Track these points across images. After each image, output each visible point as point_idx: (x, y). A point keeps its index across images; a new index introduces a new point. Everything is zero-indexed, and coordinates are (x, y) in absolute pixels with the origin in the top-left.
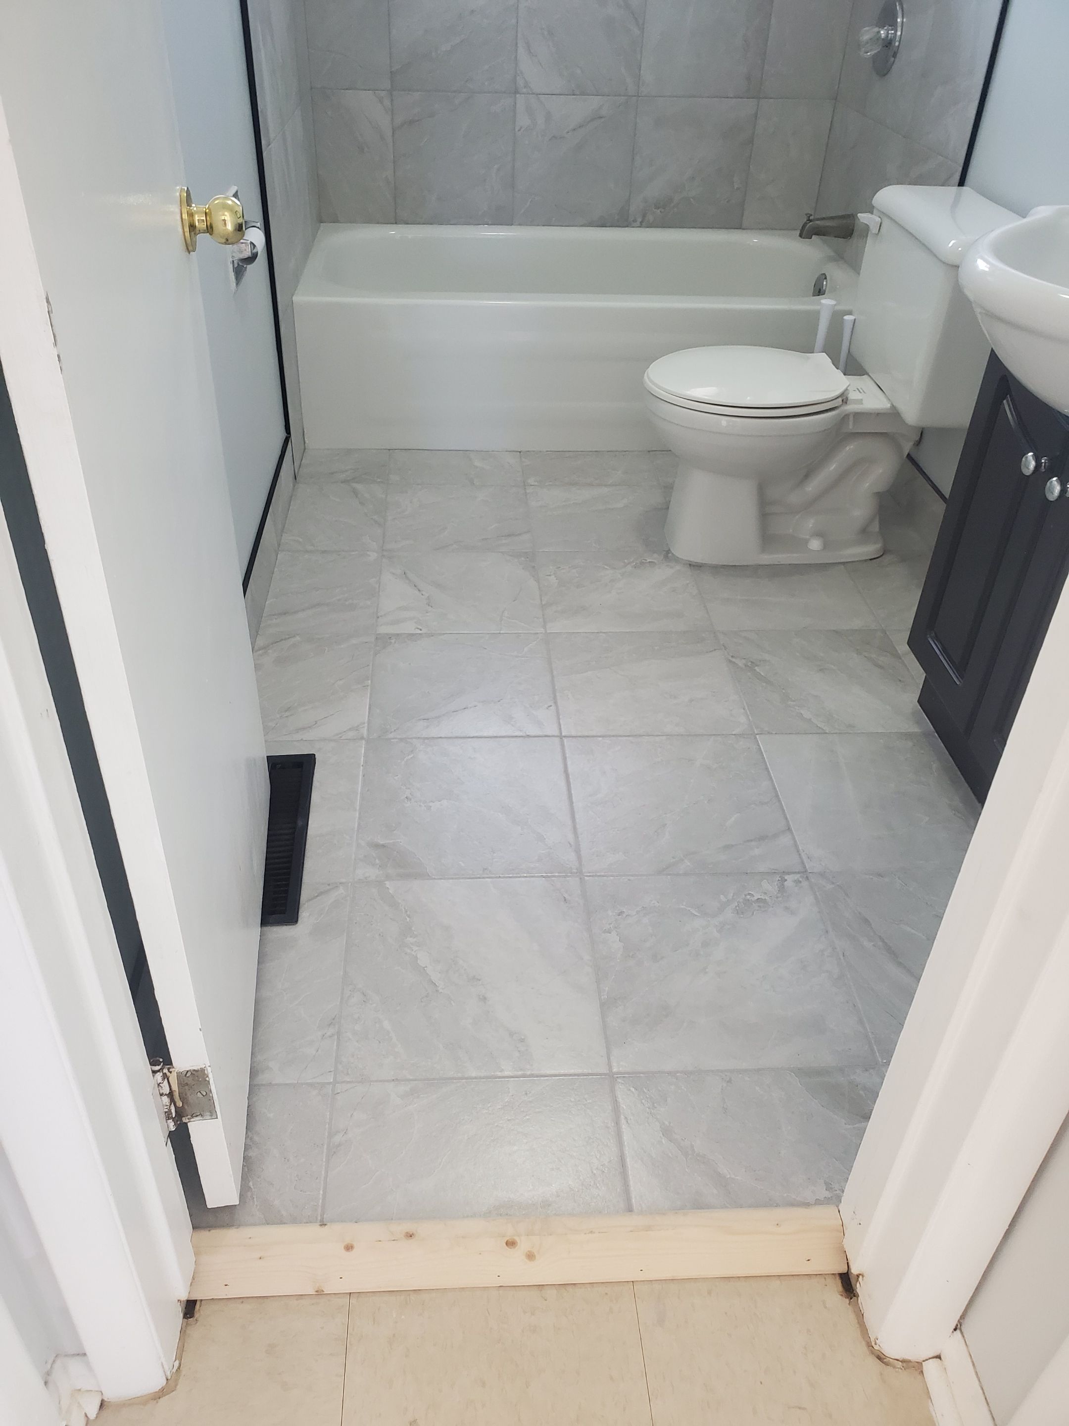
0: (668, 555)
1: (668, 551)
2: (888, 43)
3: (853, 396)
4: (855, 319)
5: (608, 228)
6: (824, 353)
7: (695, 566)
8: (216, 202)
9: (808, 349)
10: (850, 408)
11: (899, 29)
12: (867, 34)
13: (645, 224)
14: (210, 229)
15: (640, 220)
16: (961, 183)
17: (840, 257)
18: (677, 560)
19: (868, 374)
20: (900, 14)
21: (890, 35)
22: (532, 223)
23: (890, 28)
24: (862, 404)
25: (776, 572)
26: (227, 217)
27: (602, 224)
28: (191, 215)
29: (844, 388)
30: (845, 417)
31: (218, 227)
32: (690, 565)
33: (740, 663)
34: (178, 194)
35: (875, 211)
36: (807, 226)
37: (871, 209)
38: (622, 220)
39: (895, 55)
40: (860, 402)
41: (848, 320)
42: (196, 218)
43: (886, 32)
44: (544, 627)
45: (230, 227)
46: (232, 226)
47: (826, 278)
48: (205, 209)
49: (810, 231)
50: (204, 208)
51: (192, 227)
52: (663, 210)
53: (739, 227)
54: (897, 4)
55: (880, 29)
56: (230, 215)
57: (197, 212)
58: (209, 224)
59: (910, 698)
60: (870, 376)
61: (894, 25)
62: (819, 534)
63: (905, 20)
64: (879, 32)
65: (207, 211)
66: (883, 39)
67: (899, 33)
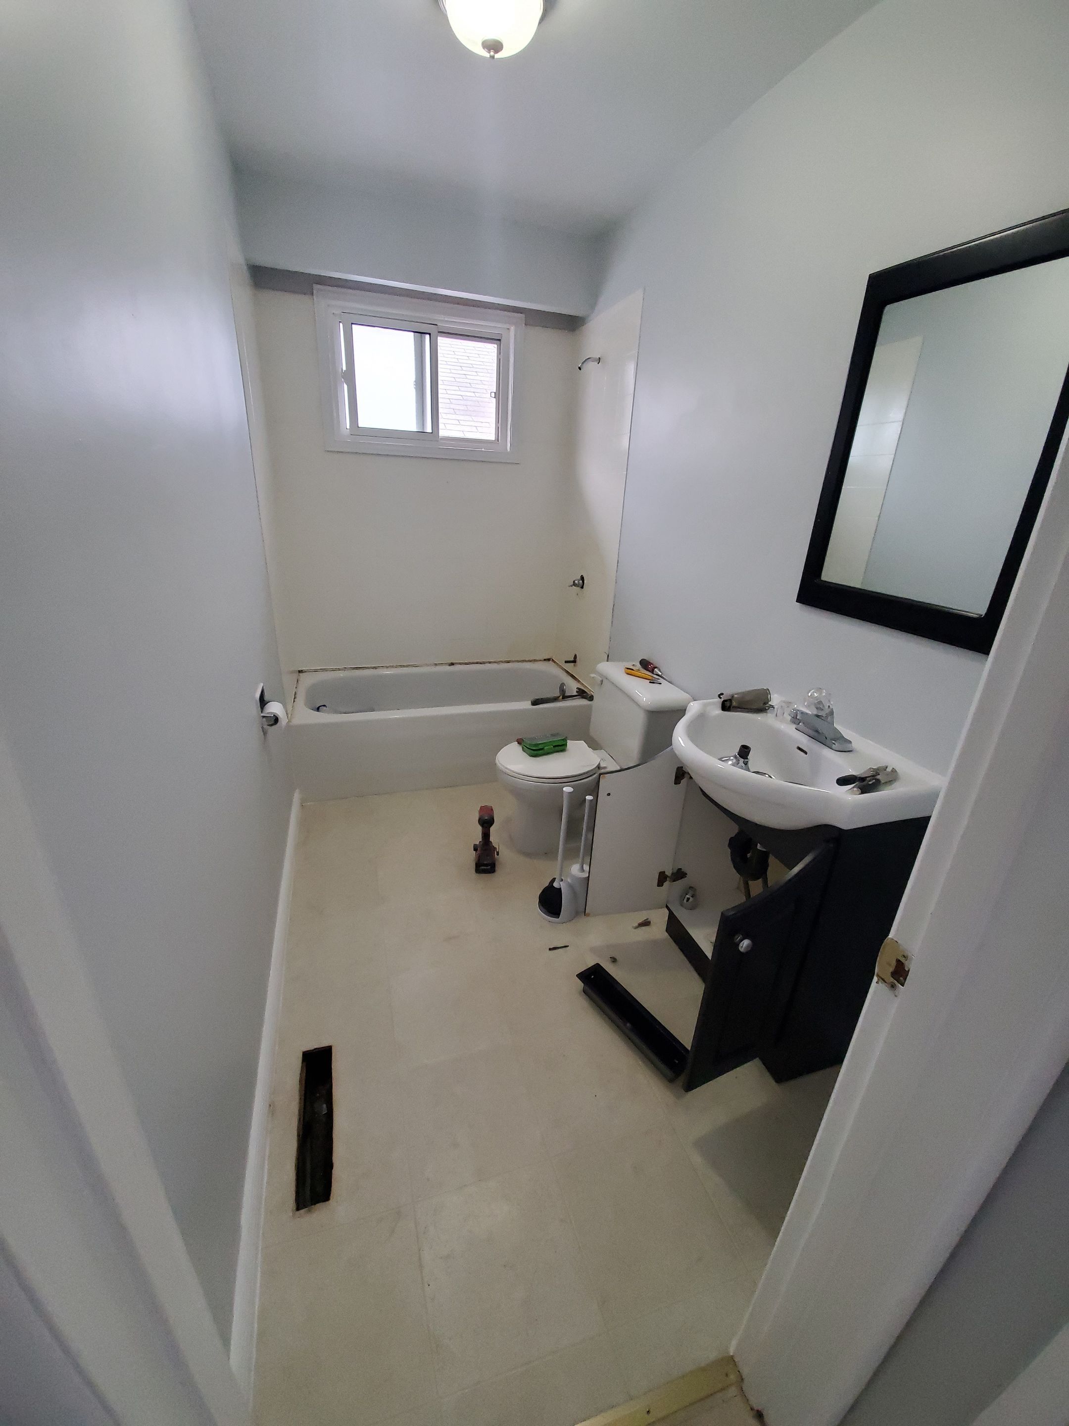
6: (582, 741)
19: (601, 748)
24: (607, 768)
29: (596, 761)
47: (565, 686)
60: (604, 749)
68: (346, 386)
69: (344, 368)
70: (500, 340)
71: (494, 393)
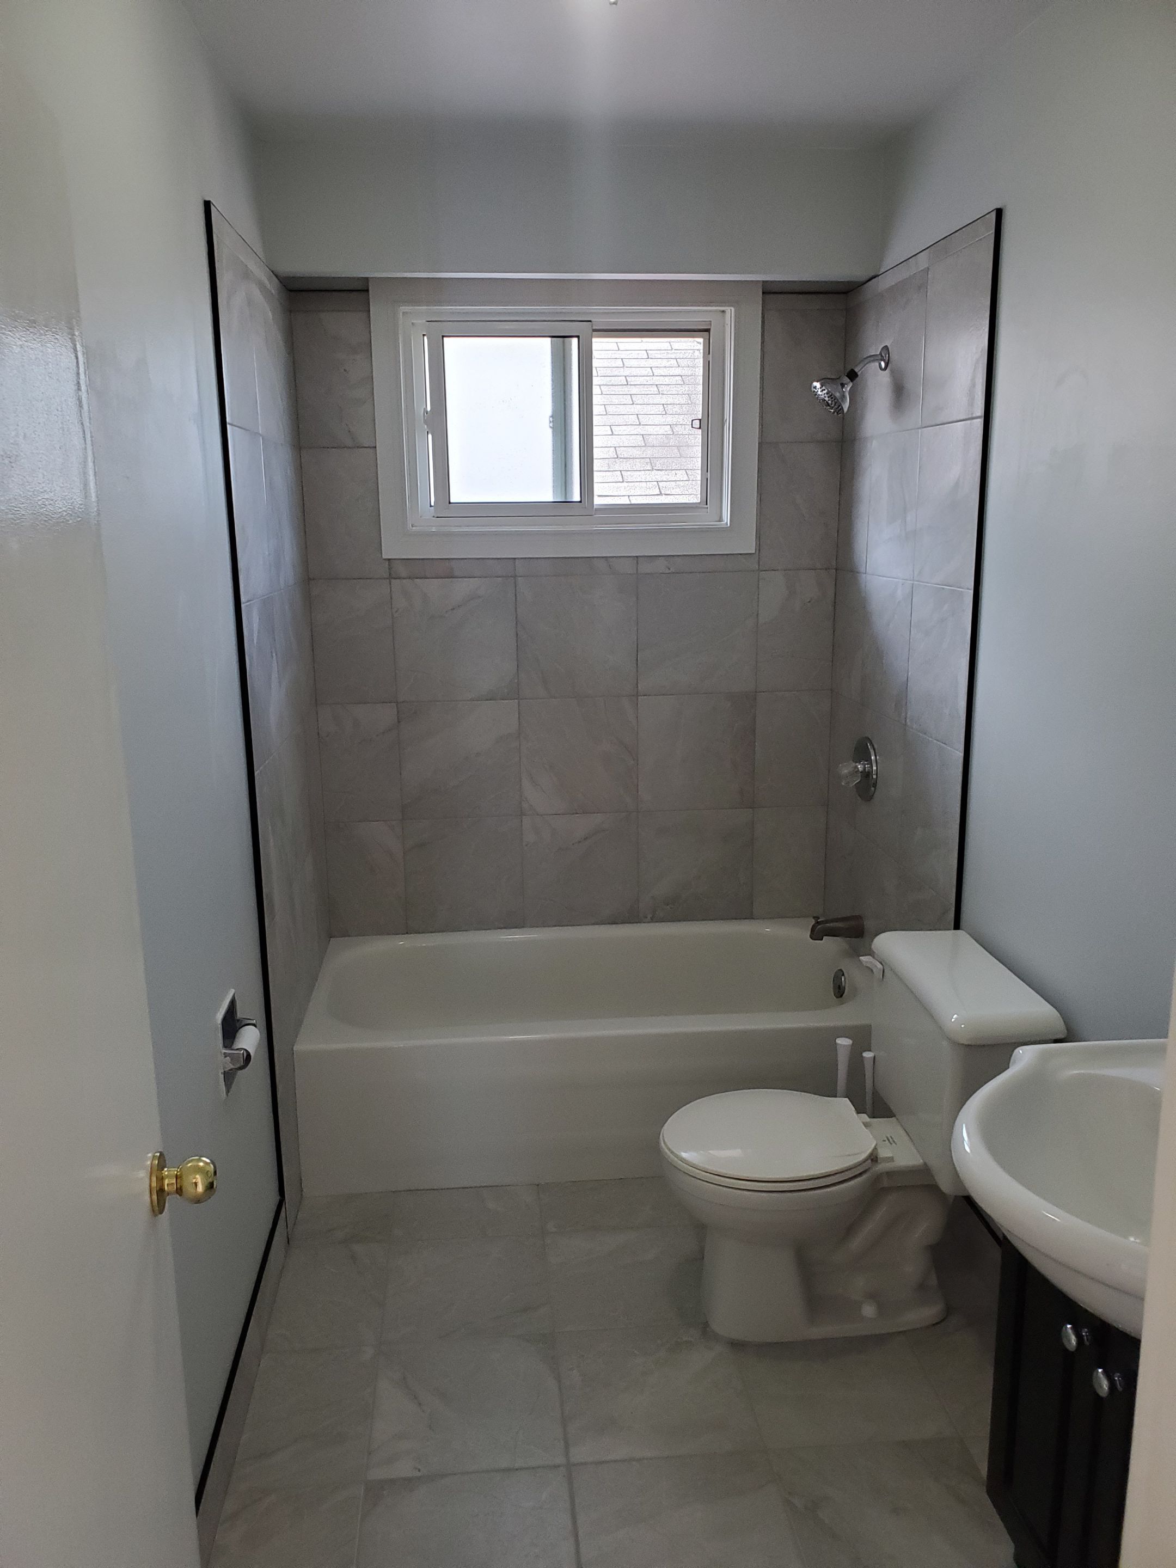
0: (705, 1329)
1: (706, 1325)
2: (867, 775)
3: (884, 1153)
4: (875, 1057)
5: (620, 925)
6: (847, 1099)
7: (737, 1346)
8: (190, 1165)
9: (829, 1091)
10: (881, 1167)
11: (874, 765)
12: (845, 769)
13: (654, 919)
14: (179, 1191)
15: (649, 916)
18: (717, 1337)
19: (893, 1113)
20: (872, 753)
21: (867, 769)
22: (545, 925)
23: (866, 762)
24: (893, 1161)
26: (199, 1178)
27: (614, 922)
28: (161, 1179)
29: (873, 1146)
30: (878, 1178)
31: (189, 1190)
32: (732, 1343)
33: (799, 1503)
34: (149, 1163)
35: (876, 955)
36: (817, 929)
37: (871, 953)
38: (632, 917)
39: (875, 785)
40: (891, 1159)
41: (867, 1058)
42: (166, 1182)
43: (862, 766)
44: (567, 1454)
45: (200, 1189)
46: (203, 1188)
47: (843, 975)
48: (176, 1172)
49: (820, 931)
50: (175, 1170)
51: (161, 1191)
52: (672, 906)
53: (751, 917)
54: (868, 744)
55: (857, 764)
56: (201, 1179)
57: (167, 1176)
58: (178, 1186)
60: (895, 1115)
61: (868, 761)
62: (872, 1296)
63: (878, 758)
64: (856, 767)
65: (178, 1174)
66: (861, 772)
67: (875, 768)
68: (430, 438)
69: (429, 408)
70: (708, 330)
71: (698, 421)
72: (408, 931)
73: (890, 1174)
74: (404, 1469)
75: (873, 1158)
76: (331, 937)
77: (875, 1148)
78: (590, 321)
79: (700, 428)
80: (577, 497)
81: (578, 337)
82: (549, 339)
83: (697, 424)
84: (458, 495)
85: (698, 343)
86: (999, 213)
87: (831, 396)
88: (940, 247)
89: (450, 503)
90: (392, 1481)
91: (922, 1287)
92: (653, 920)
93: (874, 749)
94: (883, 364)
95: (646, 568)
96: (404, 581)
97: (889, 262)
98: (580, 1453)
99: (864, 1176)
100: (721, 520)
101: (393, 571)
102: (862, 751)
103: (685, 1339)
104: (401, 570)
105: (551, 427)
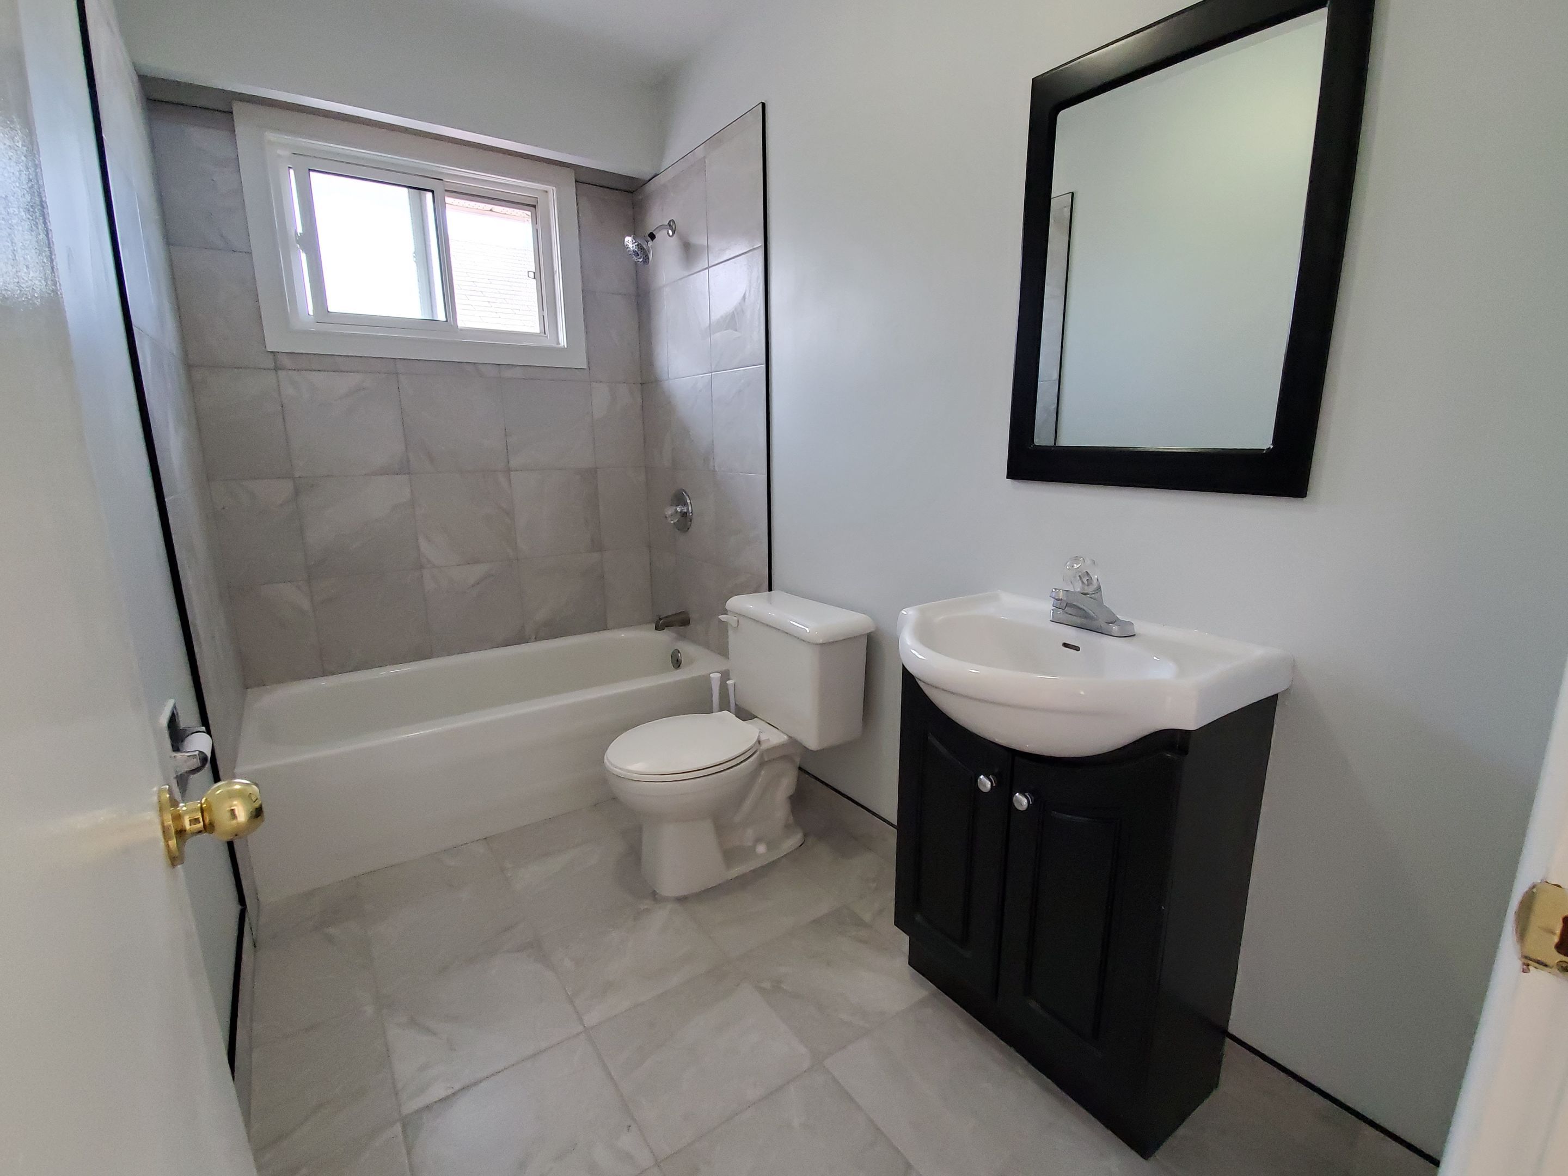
1: (654, 893)
2: (684, 514)
3: (763, 738)
6: (726, 711)
7: (682, 900)
8: (216, 791)
10: (764, 746)
11: (689, 507)
12: (669, 511)
13: (538, 639)
14: (208, 827)
15: (534, 637)
16: (770, 589)
17: (682, 637)
18: (666, 900)
19: (757, 717)
20: (687, 498)
21: (684, 510)
22: (450, 653)
23: (683, 506)
25: (743, 882)
27: (507, 644)
28: (178, 818)
29: (754, 736)
30: (762, 755)
31: (223, 821)
33: (767, 985)
34: (155, 800)
35: (729, 613)
36: (659, 623)
37: (725, 612)
38: (520, 639)
39: (691, 521)
40: (768, 740)
41: (730, 684)
42: (187, 819)
43: (681, 508)
45: (242, 817)
46: (245, 816)
47: (679, 652)
48: (199, 806)
49: (662, 624)
50: (198, 804)
51: (181, 833)
52: (550, 627)
53: (606, 628)
54: (684, 493)
55: (677, 507)
56: (240, 802)
57: (186, 812)
58: (207, 821)
59: (900, 962)
60: (758, 718)
61: (685, 504)
62: (762, 839)
63: (691, 501)
64: (677, 509)
65: (203, 807)
66: (681, 512)
67: (690, 509)
68: (303, 256)
69: (300, 230)
70: (534, 206)
71: (533, 273)
72: (324, 673)
73: (768, 750)
74: (438, 1091)
75: (759, 742)
76: (247, 688)
77: (759, 736)
78: (442, 180)
79: (535, 278)
80: (441, 316)
81: (432, 192)
82: (406, 189)
83: (532, 275)
84: (336, 304)
85: (527, 215)
86: (763, 105)
87: (640, 246)
88: (715, 140)
89: (328, 312)
90: (428, 1107)
91: (787, 826)
92: (536, 640)
93: (688, 495)
94: (671, 233)
95: (508, 374)
96: (290, 372)
97: (667, 163)
98: (591, 1019)
99: (755, 756)
100: (558, 343)
101: (277, 362)
102: (679, 499)
103: (642, 908)
104: (286, 361)
105: (415, 261)
